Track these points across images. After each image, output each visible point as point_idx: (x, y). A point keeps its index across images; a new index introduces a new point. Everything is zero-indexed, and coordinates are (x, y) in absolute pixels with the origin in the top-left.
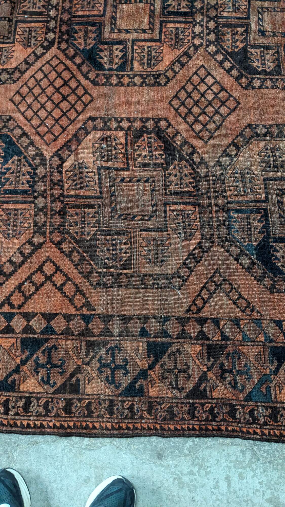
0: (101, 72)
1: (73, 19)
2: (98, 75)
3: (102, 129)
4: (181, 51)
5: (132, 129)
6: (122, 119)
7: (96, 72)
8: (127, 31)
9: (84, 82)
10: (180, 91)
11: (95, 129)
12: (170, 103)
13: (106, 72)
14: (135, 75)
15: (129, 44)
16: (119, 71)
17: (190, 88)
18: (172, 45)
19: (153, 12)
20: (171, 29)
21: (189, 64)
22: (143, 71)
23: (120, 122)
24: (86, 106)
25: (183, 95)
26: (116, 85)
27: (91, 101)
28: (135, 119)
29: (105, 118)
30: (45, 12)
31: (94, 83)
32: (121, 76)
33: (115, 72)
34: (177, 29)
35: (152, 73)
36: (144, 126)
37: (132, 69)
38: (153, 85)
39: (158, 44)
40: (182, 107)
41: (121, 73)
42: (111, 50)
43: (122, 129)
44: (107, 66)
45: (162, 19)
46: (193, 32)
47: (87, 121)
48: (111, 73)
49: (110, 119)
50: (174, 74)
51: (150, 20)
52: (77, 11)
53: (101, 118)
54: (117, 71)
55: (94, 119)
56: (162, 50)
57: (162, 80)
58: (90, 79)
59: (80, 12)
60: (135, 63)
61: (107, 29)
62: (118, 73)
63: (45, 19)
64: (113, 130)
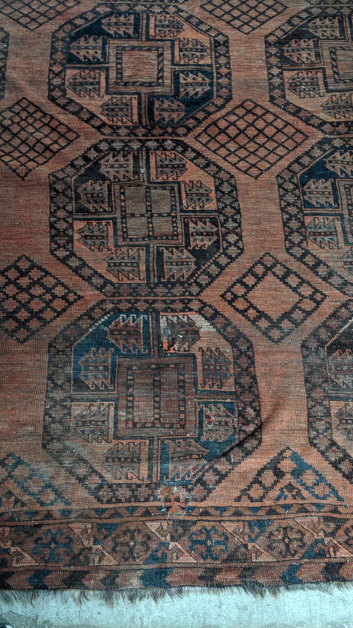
0: (215, 94)
1: (144, 124)
2: (218, 96)
3: (283, 90)
4: (184, 23)
5: (280, 65)
6: (269, 74)
7: (215, 97)
8: (161, 70)
9: (228, 108)
10: (232, 25)
11: (284, 97)
12: (247, 34)
13: (215, 88)
14: (217, 62)
15: (177, 68)
16: (213, 77)
17: (227, 17)
18: (177, 31)
19: (133, 48)
20: (157, 31)
21: (199, 17)
22: (211, 55)
23: (273, 75)
24: (257, 105)
25: (237, 23)
26: (230, 79)
27: (251, 101)
28: (268, 63)
29: (269, 88)
30: (134, 153)
31: (229, 99)
32: (219, 75)
33: (215, 80)
34: (156, 26)
35: (213, 48)
36: (275, 55)
37: (210, 66)
38: (227, 47)
39: (176, 43)
40: (250, 24)
41: (215, 75)
42: (186, 84)
43: (281, 73)
44: (207, 88)
45: (144, 39)
46: (161, 13)
47: (275, 104)
48: (215, 84)
49: (270, 84)
50: (213, 30)
51: (145, 50)
52: (132, 121)
53: (269, 92)
54: (213, 78)
55: (272, 99)
56: (184, 39)
57: (220, 38)
58: (225, 104)
59: (134, 118)
60: (201, 62)
61: (158, 90)
62: (215, 77)
63: (144, 152)
64: (284, 81)
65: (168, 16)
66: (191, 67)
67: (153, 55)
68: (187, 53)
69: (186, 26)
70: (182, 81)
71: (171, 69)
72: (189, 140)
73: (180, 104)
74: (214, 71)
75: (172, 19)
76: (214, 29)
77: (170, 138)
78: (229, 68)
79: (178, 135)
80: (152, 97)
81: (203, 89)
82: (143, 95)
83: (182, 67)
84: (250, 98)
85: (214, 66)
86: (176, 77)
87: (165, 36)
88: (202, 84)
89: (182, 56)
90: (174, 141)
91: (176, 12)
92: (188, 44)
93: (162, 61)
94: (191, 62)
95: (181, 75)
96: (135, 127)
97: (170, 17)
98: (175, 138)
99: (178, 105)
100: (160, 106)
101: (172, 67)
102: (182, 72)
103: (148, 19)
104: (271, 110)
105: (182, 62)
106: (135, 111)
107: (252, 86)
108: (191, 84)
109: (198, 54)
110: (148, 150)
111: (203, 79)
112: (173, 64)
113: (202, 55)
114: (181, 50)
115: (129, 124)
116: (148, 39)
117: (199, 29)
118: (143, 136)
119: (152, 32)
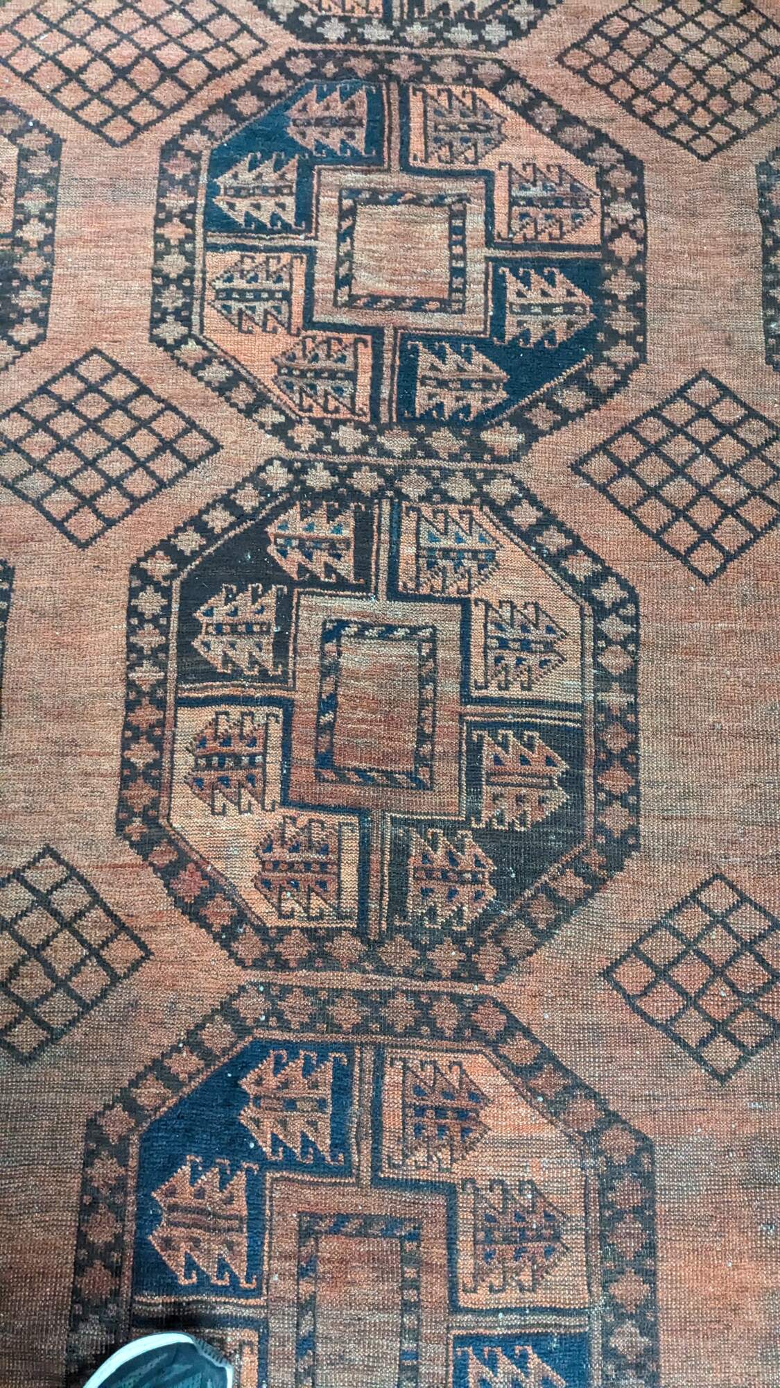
65: (317, 413)
66: (261, 244)
67: (365, 282)
68: (270, 284)
69: (266, 375)
70: (290, 201)
71: (316, 238)
72: (283, 41)
73: (298, 138)
74: (200, 230)
75: (307, 402)
76: (185, 366)
77: (329, 47)
78: (158, 238)
79: (310, 54)
80: (372, 160)
81: (235, 176)
82: (396, 165)
83: (287, 243)
84: (113, 152)
85: (199, 243)
86: (305, 214)
87: (328, 341)
88: (238, 192)
89: (285, 277)
90: (321, 39)
91: (290, 423)
92: (266, 312)
93: (340, 262)
94: (260, 258)
95: (289, 217)
96: (417, 78)
97: (310, 410)
98: (317, 47)
99: (303, 135)
100: (351, 136)
101: (312, 243)
102: (286, 228)
103: (375, 400)
104: (63, 116)
105: (286, 257)
106: (416, 122)
107: (103, 185)
108: (265, 192)
109: (239, 283)
110: (386, 20)
111: (232, 206)
112: (311, 253)
113: (230, 280)
114: (287, 296)
115: (432, 89)
116: (377, 332)
117: (229, 367)
118: (397, 56)
119: (366, 358)
